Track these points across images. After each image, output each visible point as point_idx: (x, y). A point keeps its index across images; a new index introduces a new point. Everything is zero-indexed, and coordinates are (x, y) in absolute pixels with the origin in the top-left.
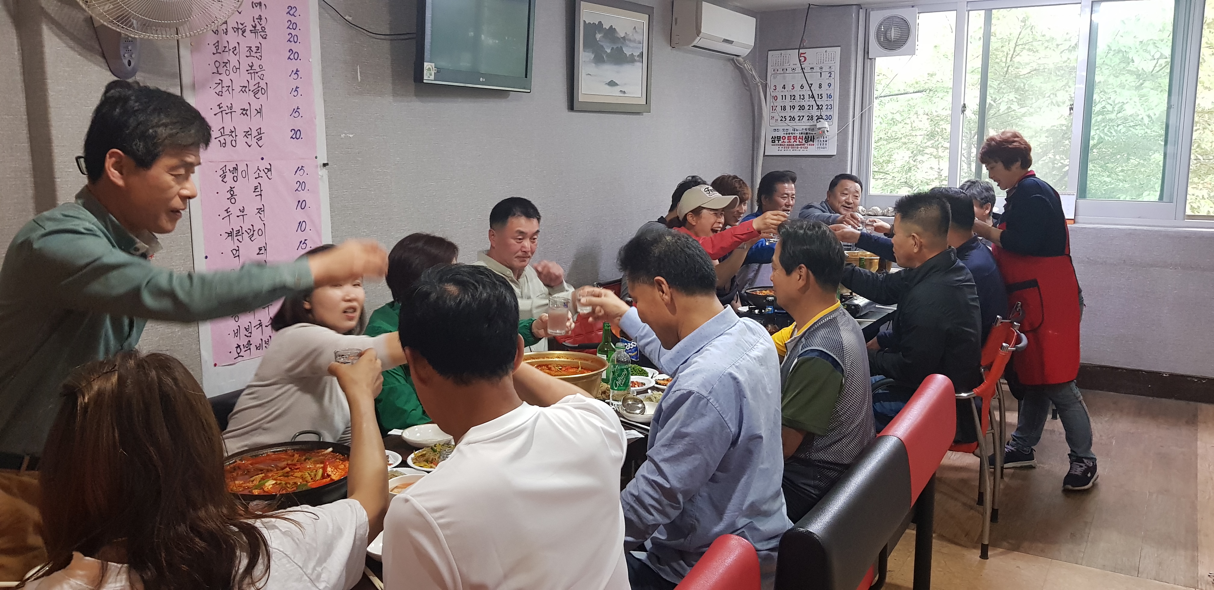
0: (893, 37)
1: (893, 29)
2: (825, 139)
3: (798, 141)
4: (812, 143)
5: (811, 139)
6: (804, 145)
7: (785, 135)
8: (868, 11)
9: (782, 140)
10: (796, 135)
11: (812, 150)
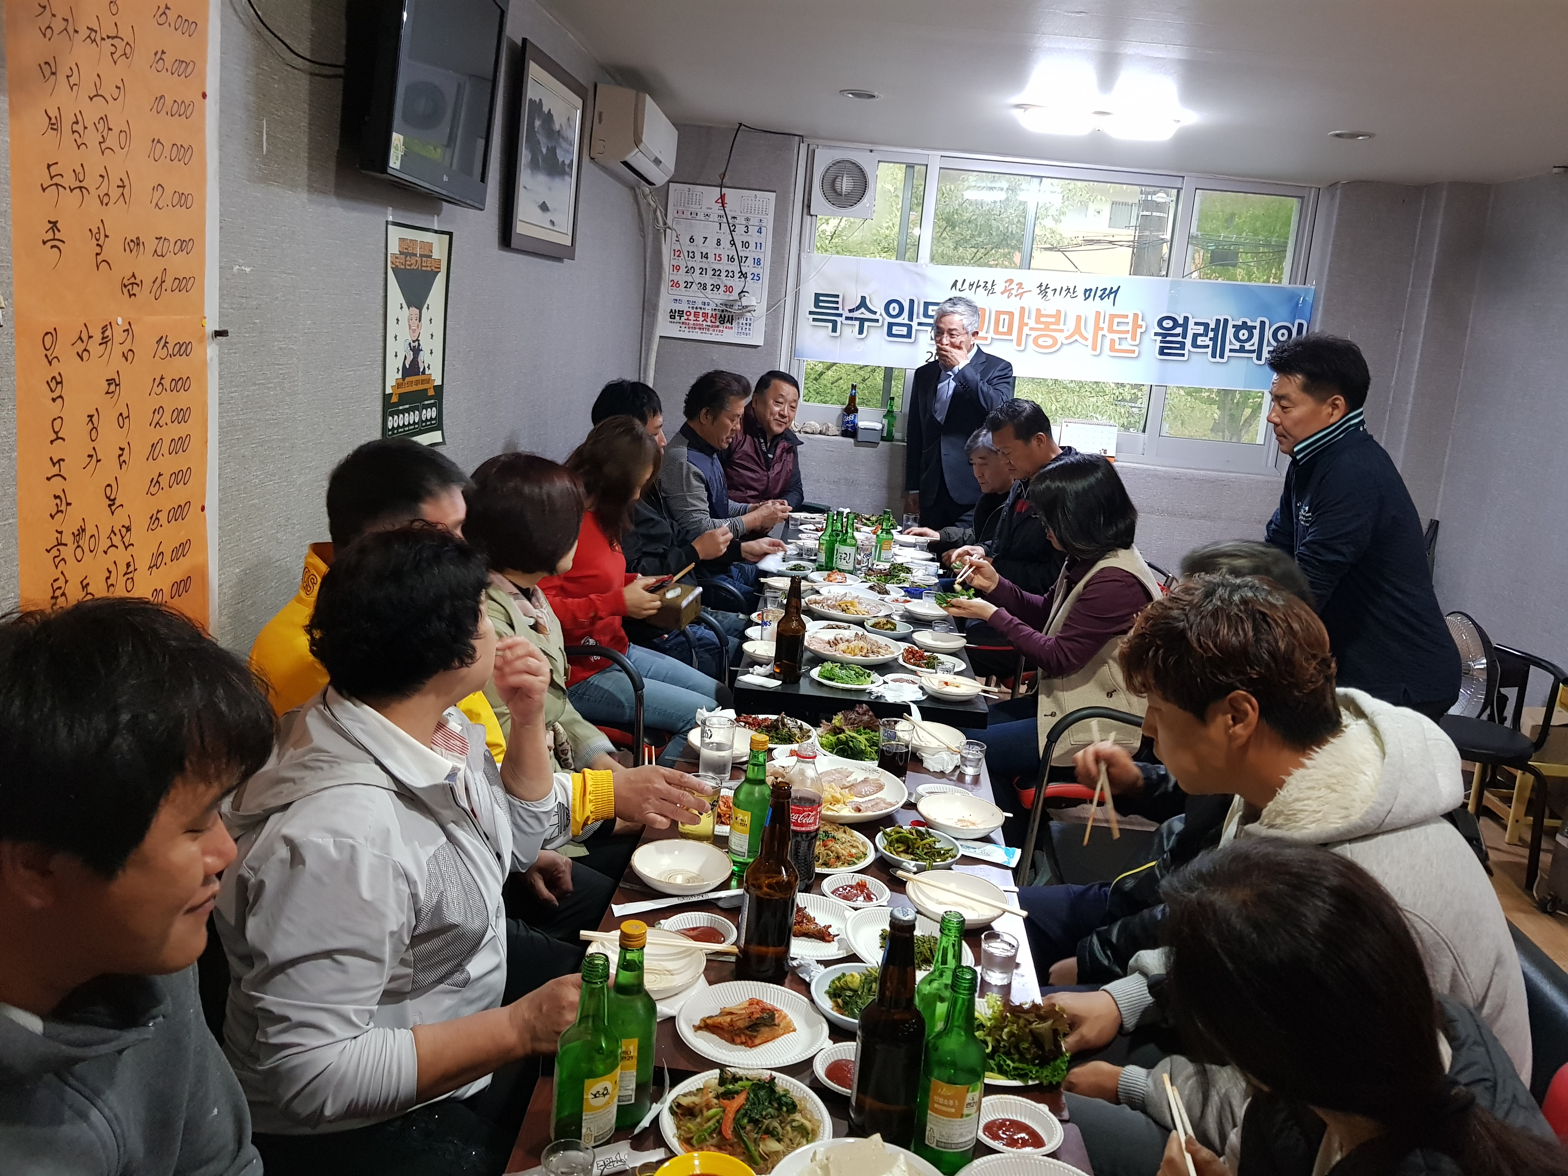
0: (844, 190)
1: (845, 178)
2: (749, 322)
3: (709, 320)
4: (729, 325)
5: (728, 320)
6: (718, 327)
7: (690, 310)
8: (811, 148)
9: (686, 317)
10: (706, 311)
11: (729, 334)
